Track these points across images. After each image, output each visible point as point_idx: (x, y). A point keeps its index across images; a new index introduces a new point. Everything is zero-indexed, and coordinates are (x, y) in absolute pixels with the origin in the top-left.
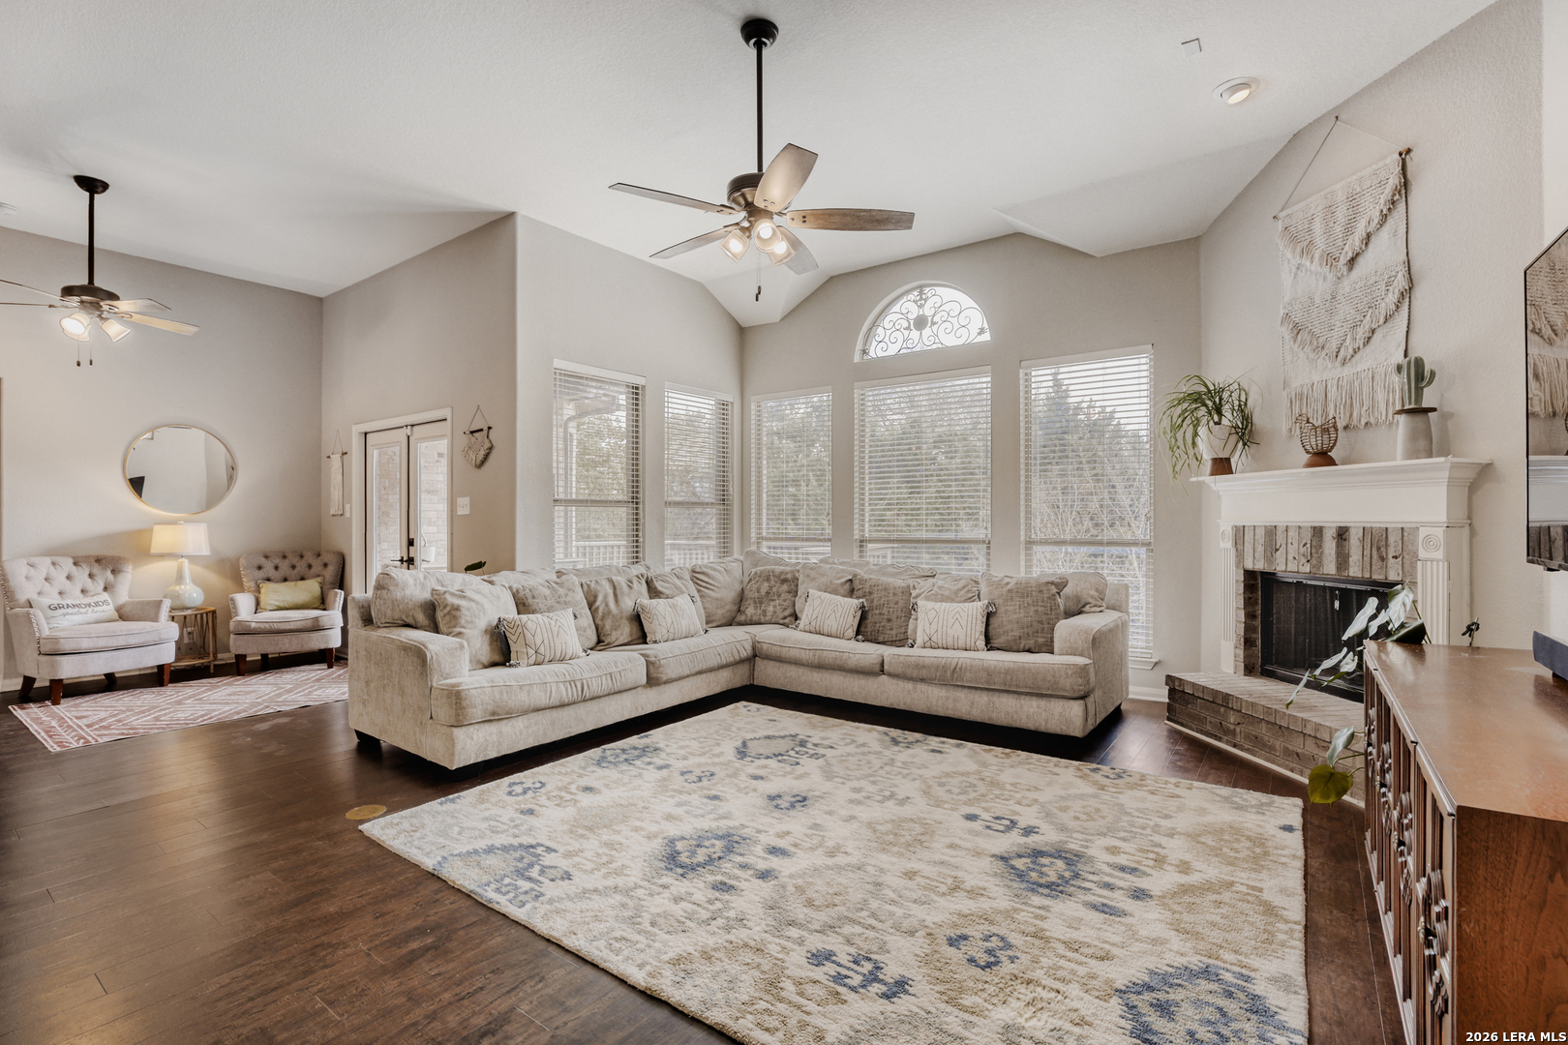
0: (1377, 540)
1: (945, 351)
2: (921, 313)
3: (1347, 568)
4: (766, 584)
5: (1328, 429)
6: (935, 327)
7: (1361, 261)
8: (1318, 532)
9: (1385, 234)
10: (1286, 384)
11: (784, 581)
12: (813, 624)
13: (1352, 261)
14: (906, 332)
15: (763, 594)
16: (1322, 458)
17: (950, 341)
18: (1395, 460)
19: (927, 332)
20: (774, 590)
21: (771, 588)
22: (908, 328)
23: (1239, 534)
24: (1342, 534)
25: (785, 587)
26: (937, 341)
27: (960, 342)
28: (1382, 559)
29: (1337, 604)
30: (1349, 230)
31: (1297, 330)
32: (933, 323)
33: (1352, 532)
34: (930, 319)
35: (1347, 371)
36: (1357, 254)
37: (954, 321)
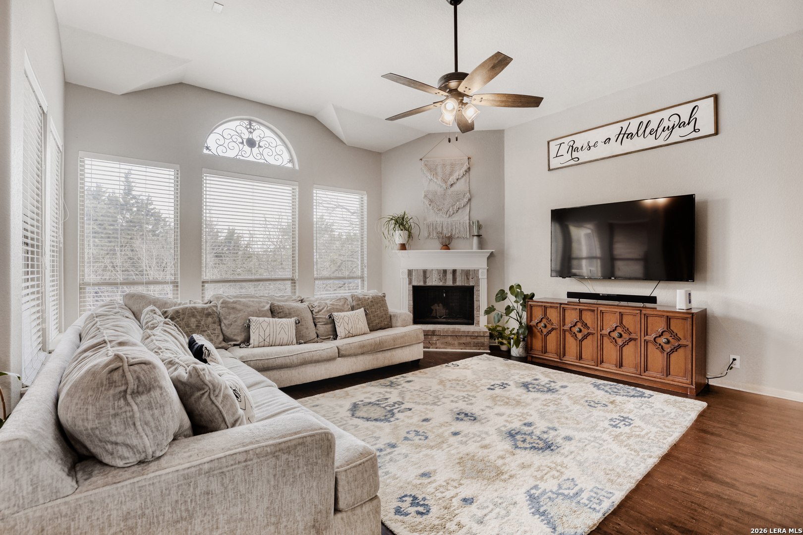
0: (467, 273)
1: (268, 166)
2: (251, 137)
3: (456, 283)
4: (193, 320)
5: (450, 238)
6: (261, 149)
7: (454, 186)
8: (445, 271)
9: (463, 180)
10: (425, 220)
11: (209, 315)
12: (267, 340)
13: (452, 185)
14: (241, 146)
15: (194, 327)
16: (446, 247)
17: (272, 161)
18: (472, 249)
19: (255, 150)
20: (202, 323)
21: (199, 322)
22: (242, 143)
23: (410, 272)
24: (454, 271)
25: (210, 319)
26: (263, 158)
27: (278, 163)
28: (468, 279)
29: (444, 295)
30: (451, 174)
31: (431, 201)
32: (260, 146)
33: (457, 271)
34: (257, 143)
35: (450, 219)
36: (454, 183)
37: (273, 149)
